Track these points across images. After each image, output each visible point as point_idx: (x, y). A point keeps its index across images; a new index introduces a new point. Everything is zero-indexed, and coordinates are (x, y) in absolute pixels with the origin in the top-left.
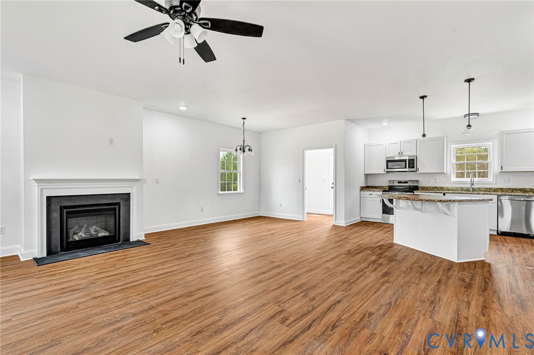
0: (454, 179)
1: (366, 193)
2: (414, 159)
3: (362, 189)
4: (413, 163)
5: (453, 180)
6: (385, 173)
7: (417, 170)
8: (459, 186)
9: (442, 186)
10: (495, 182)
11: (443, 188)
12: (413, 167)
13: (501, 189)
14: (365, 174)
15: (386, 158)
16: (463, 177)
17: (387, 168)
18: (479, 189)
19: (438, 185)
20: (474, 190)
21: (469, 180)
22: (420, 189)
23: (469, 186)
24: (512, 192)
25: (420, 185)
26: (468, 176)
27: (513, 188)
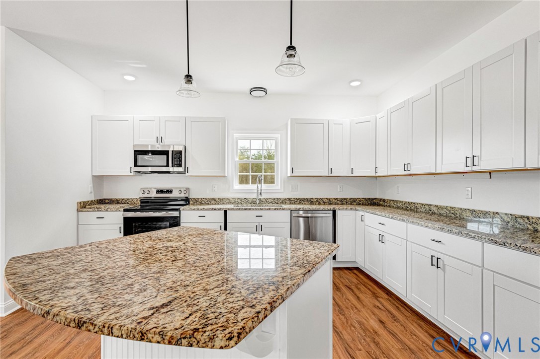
0: (237, 186)
1: (90, 216)
2: (181, 152)
3: (84, 206)
4: (180, 159)
5: (236, 189)
6: (132, 174)
7: (186, 170)
8: (242, 196)
9: (221, 198)
10: (282, 191)
11: (222, 199)
12: (180, 166)
13: (290, 199)
14: (94, 177)
15: (134, 146)
16: (247, 183)
17: (136, 165)
18: (266, 201)
19: (216, 196)
20: (261, 201)
21: (254, 187)
22: (191, 202)
23: (254, 196)
24: (300, 203)
25: (192, 196)
26: (254, 182)
27: (301, 199)
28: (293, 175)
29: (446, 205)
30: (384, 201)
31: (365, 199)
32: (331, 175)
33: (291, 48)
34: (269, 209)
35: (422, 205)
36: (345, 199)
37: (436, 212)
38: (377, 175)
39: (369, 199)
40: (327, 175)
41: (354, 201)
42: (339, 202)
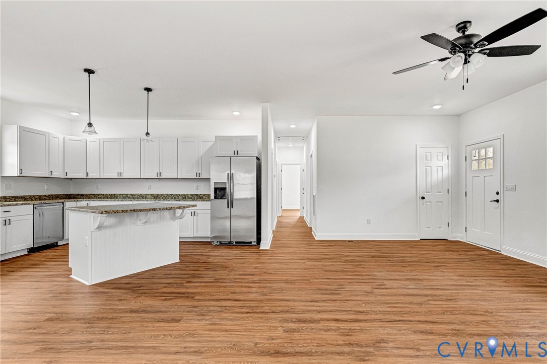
27: (16, 197)
28: (21, 175)
29: (137, 193)
30: (82, 195)
31: (65, 195)
32: (51, 176)
33: (147, 134)
34: (17, 205)
35: (121, 194)
36: (52, 195)
37: (131, 197)
38: (87, 177)
39: (67, 195)
40: (48, 176)
41: (58, 197)
42: (47, 198)
